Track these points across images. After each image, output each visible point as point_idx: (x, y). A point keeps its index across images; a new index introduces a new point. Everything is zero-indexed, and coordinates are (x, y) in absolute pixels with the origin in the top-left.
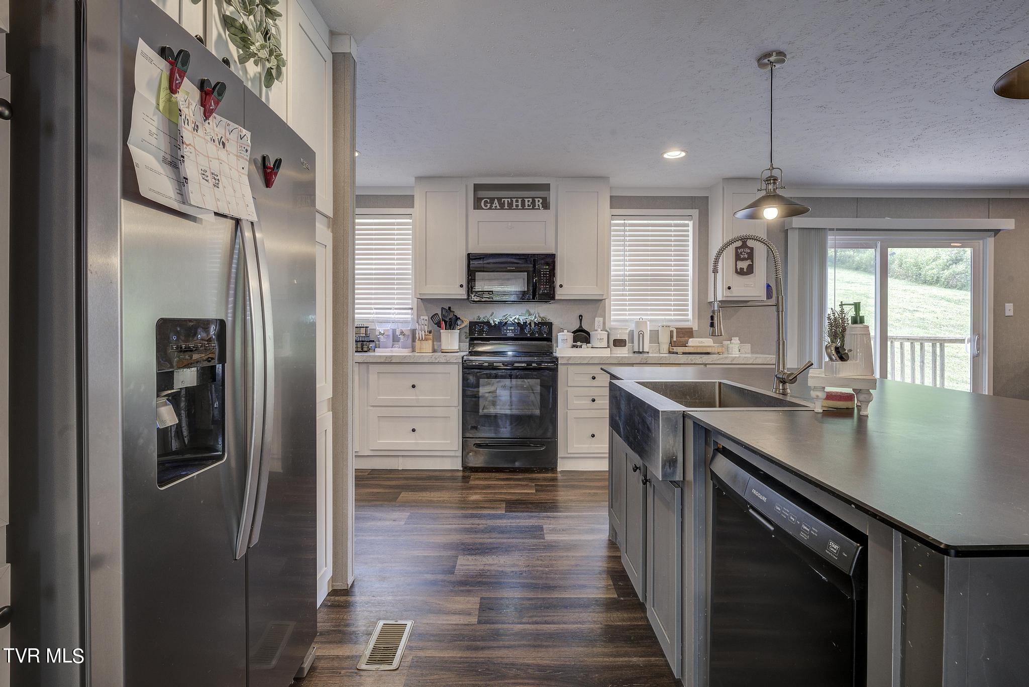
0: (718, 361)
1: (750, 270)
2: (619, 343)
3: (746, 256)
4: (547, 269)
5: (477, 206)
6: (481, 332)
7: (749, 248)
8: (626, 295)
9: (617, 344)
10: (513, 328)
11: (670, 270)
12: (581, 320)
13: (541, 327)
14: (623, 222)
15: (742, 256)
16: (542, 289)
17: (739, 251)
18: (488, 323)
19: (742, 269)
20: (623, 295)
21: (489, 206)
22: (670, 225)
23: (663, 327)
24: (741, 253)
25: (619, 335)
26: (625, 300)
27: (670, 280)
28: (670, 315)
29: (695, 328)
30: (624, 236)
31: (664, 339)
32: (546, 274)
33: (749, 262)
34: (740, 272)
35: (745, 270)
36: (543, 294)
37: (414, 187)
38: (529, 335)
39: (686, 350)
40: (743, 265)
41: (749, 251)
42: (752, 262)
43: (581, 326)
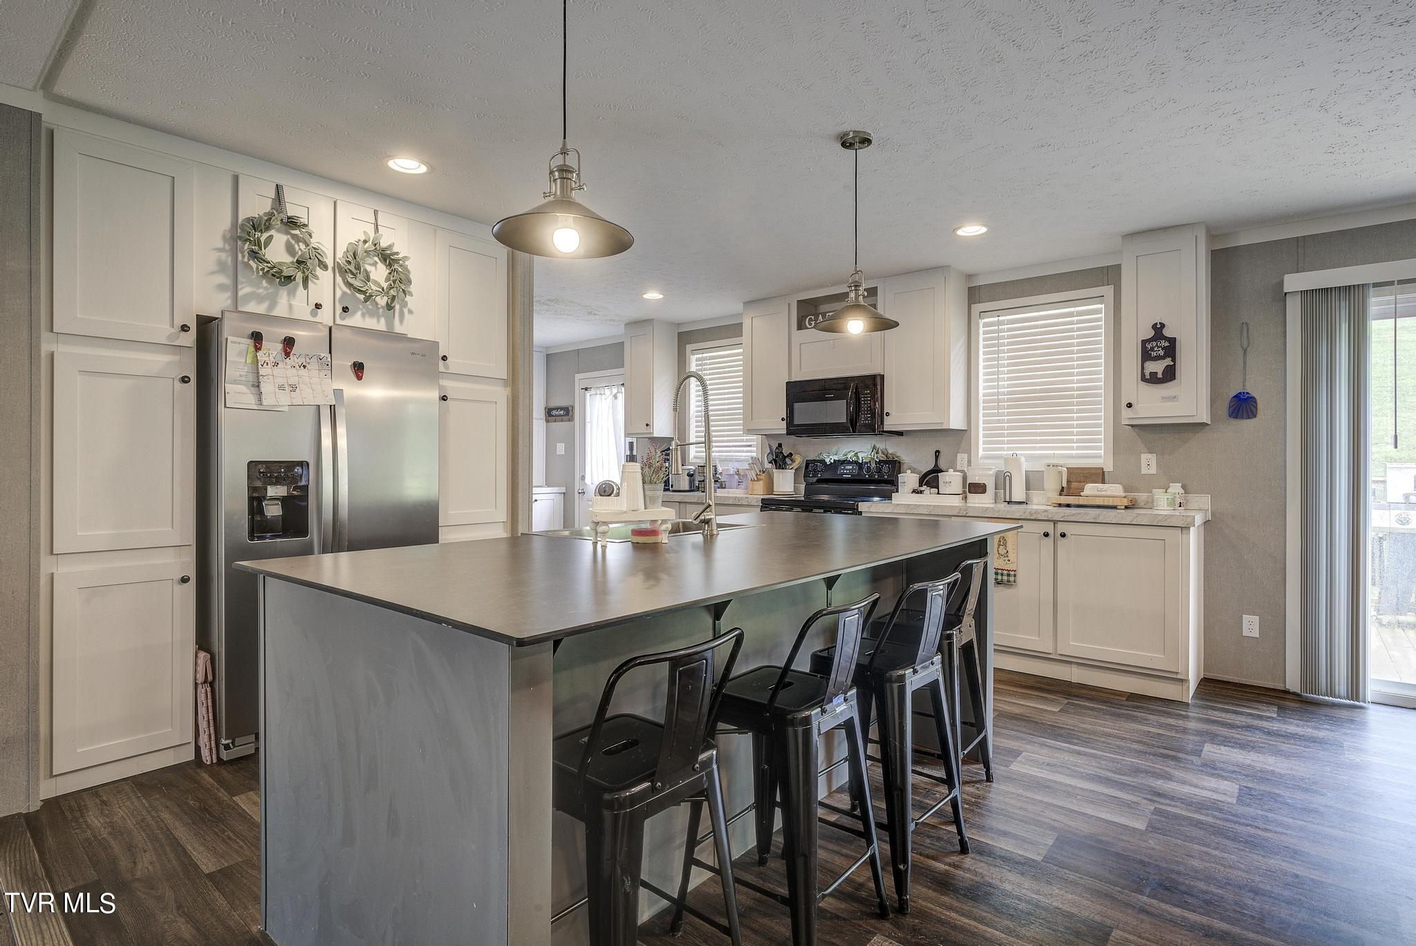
0: (1073, 517)
1: (1170, 375)
2: (978, 488)
3: (1162, 353)
4: (868, 394)
5: (801, 326)
6: (815, 472)
7: (1166, 339)
8: (1003, 422)
9: (972, 489)
10: (851, 467)
11: (1072, 382)
12: (937, 457)
13: (882, 466)
14: (996, 319)
15: (1154, 354)
16: (864, 419)
17: (1149, 346)
18: (823, 462)
19: (1153, 374)
20: (999, 421)
21: (813, 325)
22: (1071, 315)
23: (1049, 466)
24: (1152, 349)
25: (977, 478)
26: (1003, 428)
27: (1072, 397)
28: (1072, 448)
29: (1109, 467)
30: (998, 338)
31: (1052, 484)
32: (867, 400)
33: (1168, 361)
34: (1152, 379)
35: (1160, 376)
36: (865, 425)
37: (742, 314)
38: (867, 476)
39: (1081, 501)
40: (1158, 367)
41: (1167, 344)
42: (1174, 360)
43: (936, 465)
